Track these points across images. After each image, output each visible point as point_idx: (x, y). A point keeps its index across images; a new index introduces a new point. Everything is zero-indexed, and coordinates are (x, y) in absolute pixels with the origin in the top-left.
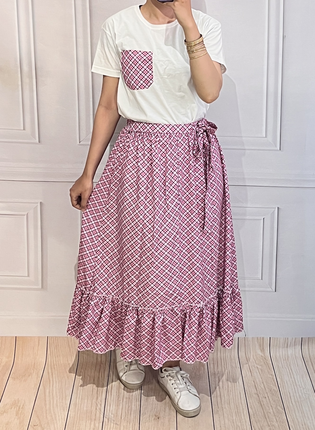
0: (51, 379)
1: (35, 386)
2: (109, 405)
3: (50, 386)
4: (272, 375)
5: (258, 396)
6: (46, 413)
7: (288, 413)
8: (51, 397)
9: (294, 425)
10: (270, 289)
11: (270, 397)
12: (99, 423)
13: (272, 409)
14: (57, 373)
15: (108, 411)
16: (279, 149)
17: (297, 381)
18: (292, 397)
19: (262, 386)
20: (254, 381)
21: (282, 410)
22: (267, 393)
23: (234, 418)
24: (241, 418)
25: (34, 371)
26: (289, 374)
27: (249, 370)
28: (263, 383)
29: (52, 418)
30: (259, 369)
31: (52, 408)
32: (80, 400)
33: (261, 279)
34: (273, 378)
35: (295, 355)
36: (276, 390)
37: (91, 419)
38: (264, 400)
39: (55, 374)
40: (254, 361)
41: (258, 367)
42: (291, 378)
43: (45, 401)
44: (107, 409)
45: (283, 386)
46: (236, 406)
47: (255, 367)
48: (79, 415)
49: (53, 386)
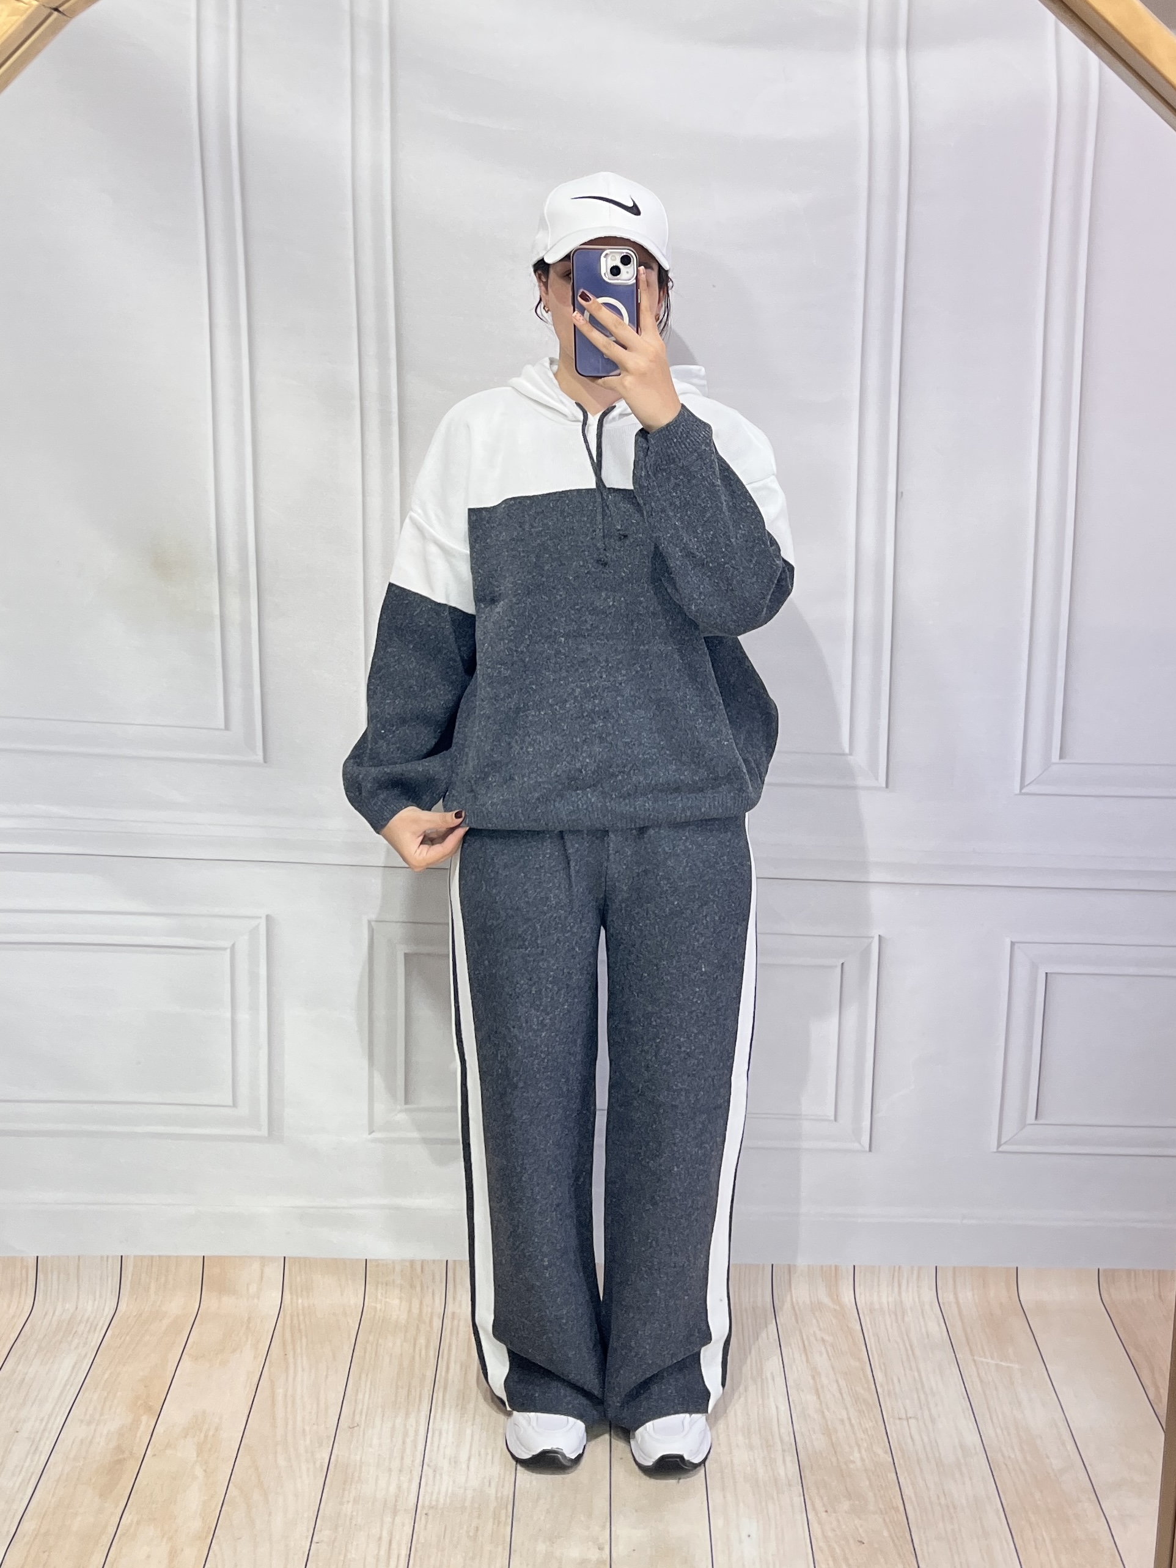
1: (249, 1378)
2: (437, 1434)
3: (287, 1380)
4: (860, 1361)
6: (276, 1452)
8: (289, 1410)
9: (916, 1495)
10: (857, 1144)
11: (853, 1421)
12: (410, 1481)
17: (924, 1380)
18: (912, 1422)
20: (813, 1378)
21: (886, 1458)
22: (846, 1409)
23: (761, 1475)
24: (779, 1474)
25: (247, 1338)
26: (904, 1359)
27: (801, 1346)
28: (837, 1381)
31: (289, 1438)
33: (832, 1118)
34: (863, 1370)
36: (870, 1400)
40: (815, 1322)
41: (826, 1338)
43: (274, 1418)
44: (432, 1443)
45: (889, 1391)
46: (765, 1442)
47: (816, 1340)
48: (358, 1458)
49: (294, 1379)
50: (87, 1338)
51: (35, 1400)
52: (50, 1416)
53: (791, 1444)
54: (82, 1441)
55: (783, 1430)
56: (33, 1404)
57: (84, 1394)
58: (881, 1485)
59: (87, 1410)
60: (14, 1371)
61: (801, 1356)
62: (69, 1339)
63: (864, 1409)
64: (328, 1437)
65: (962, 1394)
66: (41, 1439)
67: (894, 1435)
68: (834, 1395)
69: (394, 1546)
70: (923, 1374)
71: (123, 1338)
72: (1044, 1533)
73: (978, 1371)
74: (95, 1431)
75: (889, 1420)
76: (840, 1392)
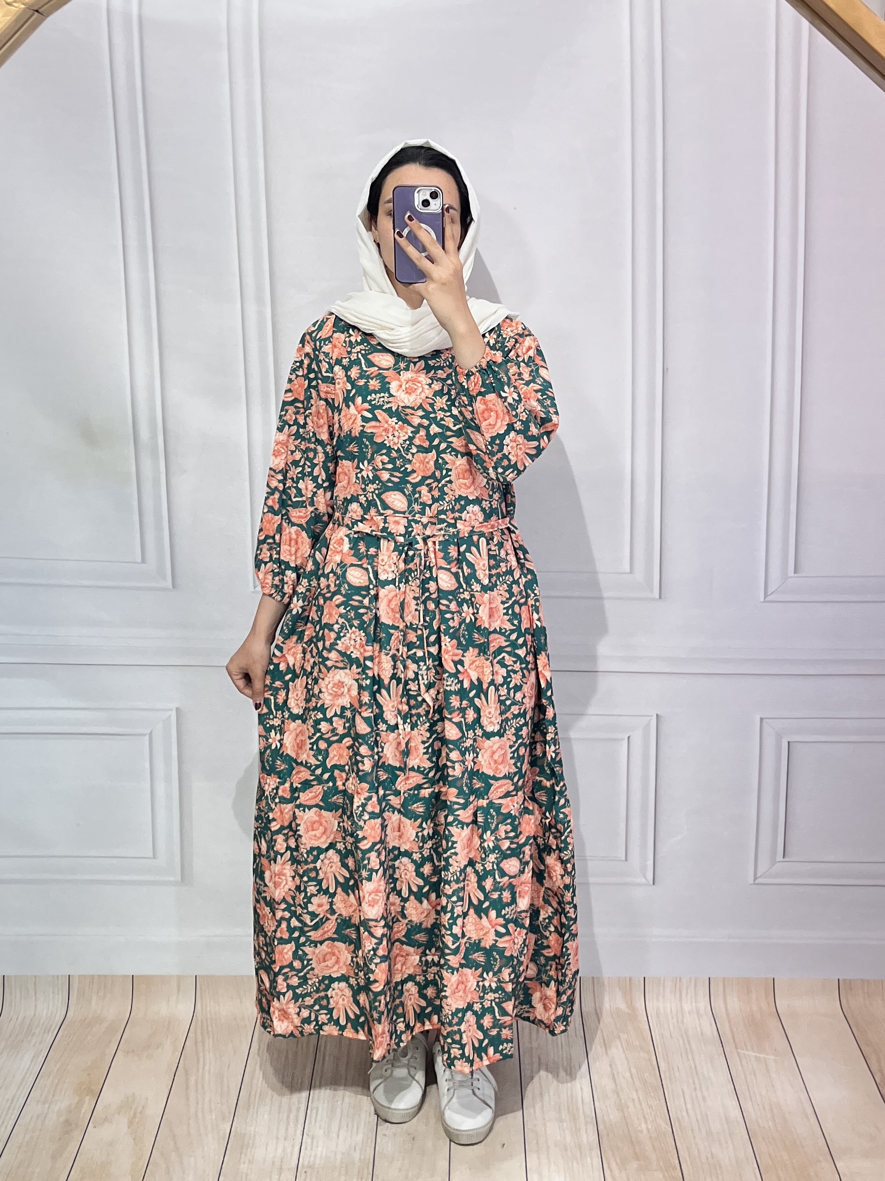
0: (201, 1055)
1: (167, 1068)
2: (314, 1111)
3: (198, 1070)
5: (618, 1096)
6: (189, 1124)
8: (199, 1092)
9: (689, 1157)
10: (643, 880)
11: (641, 1099)
13: (646, 1123)
15: (313, 1121)
16: (658, 597)
18: (688, 1100)
19: (627, 1075)
20: (611, 1066)
21: (666, 1126)
22: (636, 1091)
25: (167, 1038)
28: (630, 1069)
29: (200, 1135)
30: (622, 1041)
31: (200, 1115)
32: (257, 1098)
33: (624, 858)
34: (650, 1059)
36: (655, 1083)
37: (277, 1138)
38: (630, 1104)
39: (209, 1044)
42: (688, 1059)
43: (188, 1099)
44: (310, 1118)
45: (668, 1077)
46: (571, 1114)
47: (614, 1038)
50: (42, 1038)
51: (2, 1085)
52: (15, 1096)
53: (592, 1118)
55: (586, 1107)
57: (39, 1082)
58: (663, 1150)
59: (42, 1094)
61: (601, 1049)
62: (29, 1039)
65: (728, 1078)
66: (6, 1115)
67: (674, 1110)
68: (626, 1079)
70: (697, 1063)
71: (70, 1038)
73: (740, 1061)
74: (48, 1108)
75: (669, 1099)
76: (632, 1077)
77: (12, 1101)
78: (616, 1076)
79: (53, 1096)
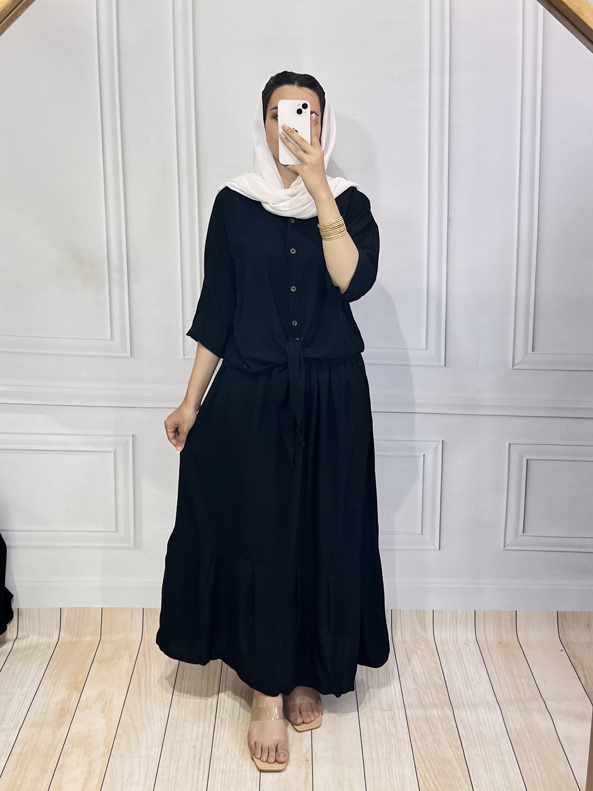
0: (148, 663)
1: (127, 673)
3: (146, 674)
4: (436, 663)
5: (418, 693)
6: (141, 711)
7: (457, 716)
8: (148, 689)
9: (466, 733)
10: (433, 546)
11: (433, 695)
12: (209, 726)
14: (156, 656)
15: (222, 709)
16: (444, 365)
17: (468, 672)
18: (463, 695)
19: (423, 678)
20: (412, 672)
21: (450, 713)
22: (430, 689)
23: (387, 723)
24: (396, 723)
25: (126, 651)
26: (458, 662)
27: (406, 656)
28: (424, 674)
29: (149, 718)
30: (419, 656)
31: (148, 704)
33: (420, 533)
34: (437, 667)
35: (466, 636)
36: (442, 685)
37: (199, 720)
38: (426, 697)
39: (153, 656)
40: (412, 643)
41: (418, 651)
42: (462, 668)
43: (140, 694)
45: (451, 679)
46: (388, 706)
47: (414, 653)
48: (183, 713)
49: (150, 673)
50: (45, 652)
51: (19, 685)
52: (28, 691)
53: (402, 706)
54: (44, 705)
55: (398, 699)
56: (18, 686)
57: (44, 681)
58: (448, 728)
59: (45, 689)
60: (9, 669)
61: (406, 661)
62: (37, 652)
63: (439, 689)
64: (168, 703)
65: (488, 681)
66: (23, 704)
67: (454, 701)
68: (423, 682)
69: (202, 760)
70: (468, 670)
71: (63, 652)
72: (531, 754)
73: (495, 670)
74: (50, 700)
75: (451, 695)
76: (426, 680)
77: (26, 694)
78: (416, 679)
79: (53, 691)
